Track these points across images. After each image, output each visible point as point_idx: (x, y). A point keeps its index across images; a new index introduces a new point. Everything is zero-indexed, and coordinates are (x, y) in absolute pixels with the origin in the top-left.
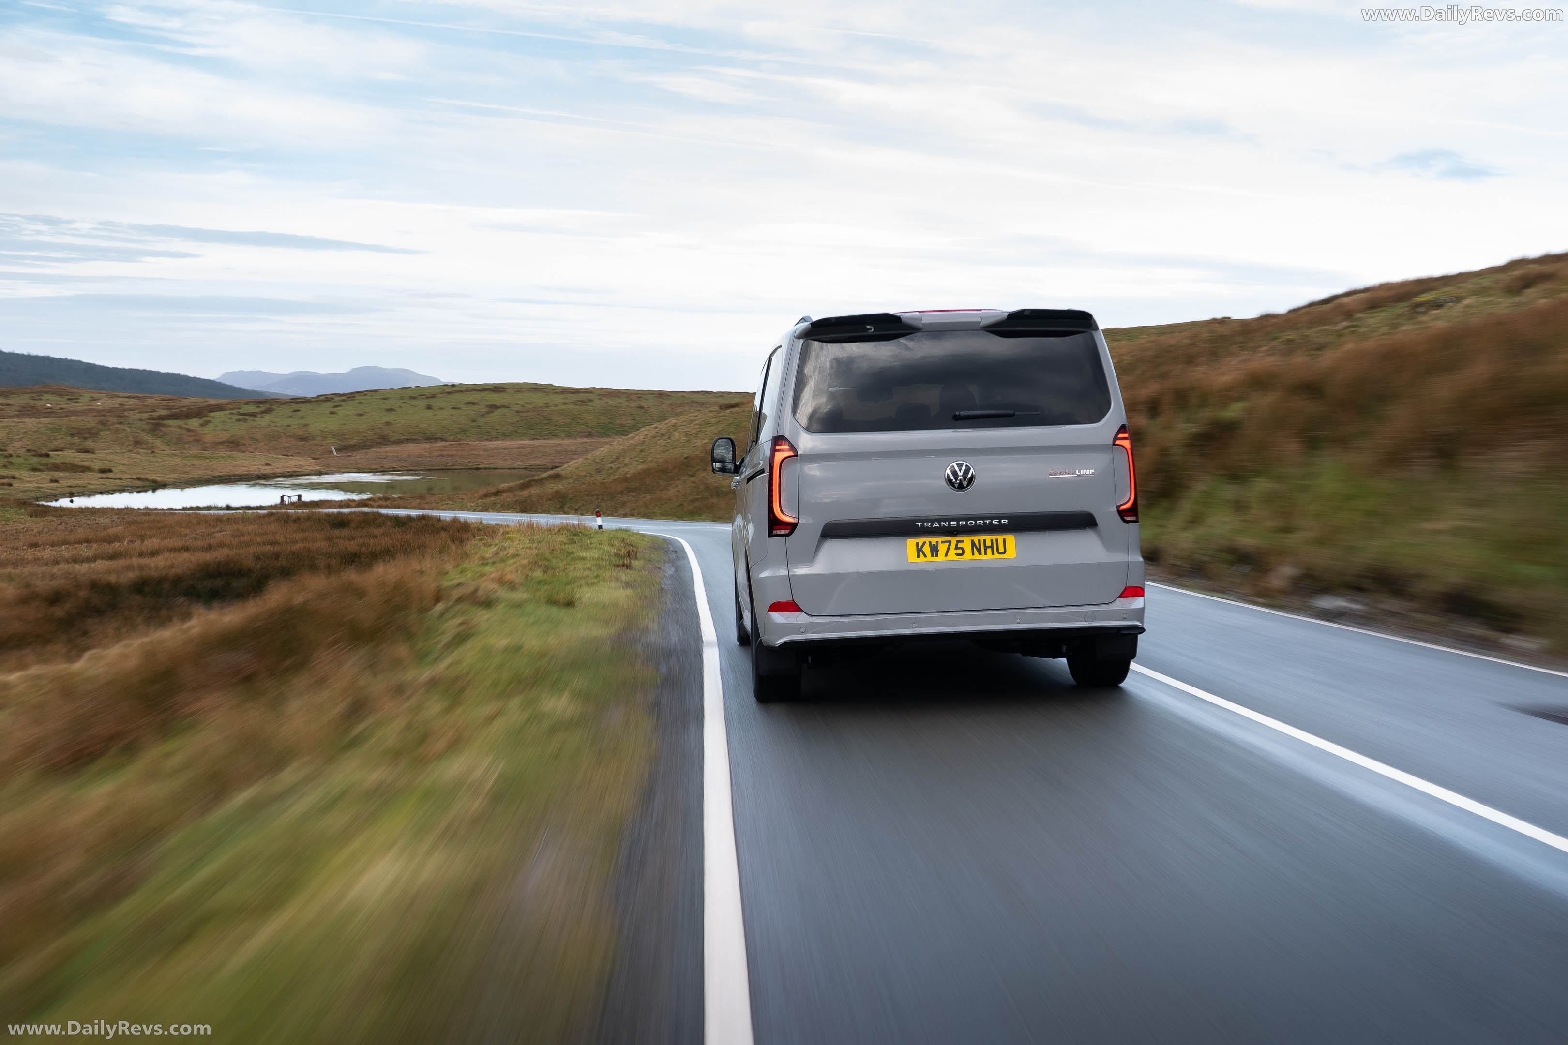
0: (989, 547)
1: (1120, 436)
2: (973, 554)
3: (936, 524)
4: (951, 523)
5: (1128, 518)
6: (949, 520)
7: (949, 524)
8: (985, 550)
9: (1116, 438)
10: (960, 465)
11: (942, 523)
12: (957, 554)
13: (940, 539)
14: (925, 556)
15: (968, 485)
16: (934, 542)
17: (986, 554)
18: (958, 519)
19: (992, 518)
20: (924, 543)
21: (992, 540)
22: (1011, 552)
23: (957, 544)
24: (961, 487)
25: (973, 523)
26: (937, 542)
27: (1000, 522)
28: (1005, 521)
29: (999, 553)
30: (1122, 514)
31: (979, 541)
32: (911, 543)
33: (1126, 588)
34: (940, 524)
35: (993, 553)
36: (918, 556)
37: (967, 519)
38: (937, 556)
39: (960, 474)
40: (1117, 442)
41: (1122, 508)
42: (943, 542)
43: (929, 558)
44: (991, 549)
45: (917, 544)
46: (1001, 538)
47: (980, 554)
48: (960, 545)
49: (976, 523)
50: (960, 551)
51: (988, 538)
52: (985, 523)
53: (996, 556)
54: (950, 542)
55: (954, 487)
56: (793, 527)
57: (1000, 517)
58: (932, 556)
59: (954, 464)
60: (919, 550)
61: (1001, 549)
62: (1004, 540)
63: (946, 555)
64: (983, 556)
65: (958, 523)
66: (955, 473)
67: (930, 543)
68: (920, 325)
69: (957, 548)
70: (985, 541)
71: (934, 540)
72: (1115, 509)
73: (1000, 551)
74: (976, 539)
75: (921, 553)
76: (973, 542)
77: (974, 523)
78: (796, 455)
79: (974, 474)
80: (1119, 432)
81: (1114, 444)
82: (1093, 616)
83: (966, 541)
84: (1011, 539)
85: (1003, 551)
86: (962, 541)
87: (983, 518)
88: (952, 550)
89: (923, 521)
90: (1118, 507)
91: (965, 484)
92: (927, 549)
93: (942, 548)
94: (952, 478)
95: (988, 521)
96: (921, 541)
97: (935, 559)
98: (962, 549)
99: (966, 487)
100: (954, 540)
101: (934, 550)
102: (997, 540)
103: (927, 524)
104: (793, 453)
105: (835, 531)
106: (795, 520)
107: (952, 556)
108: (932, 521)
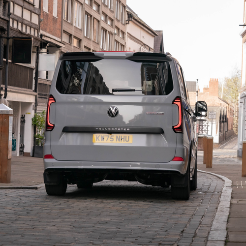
0: (123, 139)
2: (116, 141)
4: (109, 129)
5: (177, 131)
8: (121, 140)
9: (174, 101)
10: (113, 108)
14: (99, 141)
18: (111, 128)
19: (124, 128)
21: (124, 136)
22: (131, 141)
23: (111, 137)
25: (116, 129)
27: (126, 129)
28: (128, 129)
29: (126, 141)
30: (174, 129)
31: (119, 136)
32: (94, 136)
33: (175, 157)
34: (104, 129)
36: (96, 141)
37: (114, 128)
39: (113, 111)
40: (175, 103)
41: (175, 127)
42: (106, 136)
46: (127, 135)
47: (119, 141)
49: (118, 129)
50: (112, 140)
53: (125, 142)
54: (109, 136)
55: (110, 116)
56: (53, 128)
59: (111, 108)
61: (127, 140)
62: (129, 136)
63: (107, 141)
67: (101, 136)
68: (103, 57)
70: (121, 136)
71: (103, 135)
72: (172, 127)
75: (97, 139)
76: (117, 137)
78: (55, 102)
80: (176, 99)
81: (173, 103)
82: (159, 166)
83: (115, 136)
84: (131, 136)
86: (113, 136)
87: (120, 128)
88: (109, 139)
89: (98, 128)
90: (173, 127)
91: (114, 115)
92: (100, 138)
93: (106, 138)
94: (110, 113)
95: (122, 129)
96: (98, 135)
97: (102, 142)
98: (113, 139)
101: (103, 139)
103: (100, 129)
104: (54, 101)
105: (67, 130)
106: (54, 125)
107: (109, 141)
108: (102, 128)
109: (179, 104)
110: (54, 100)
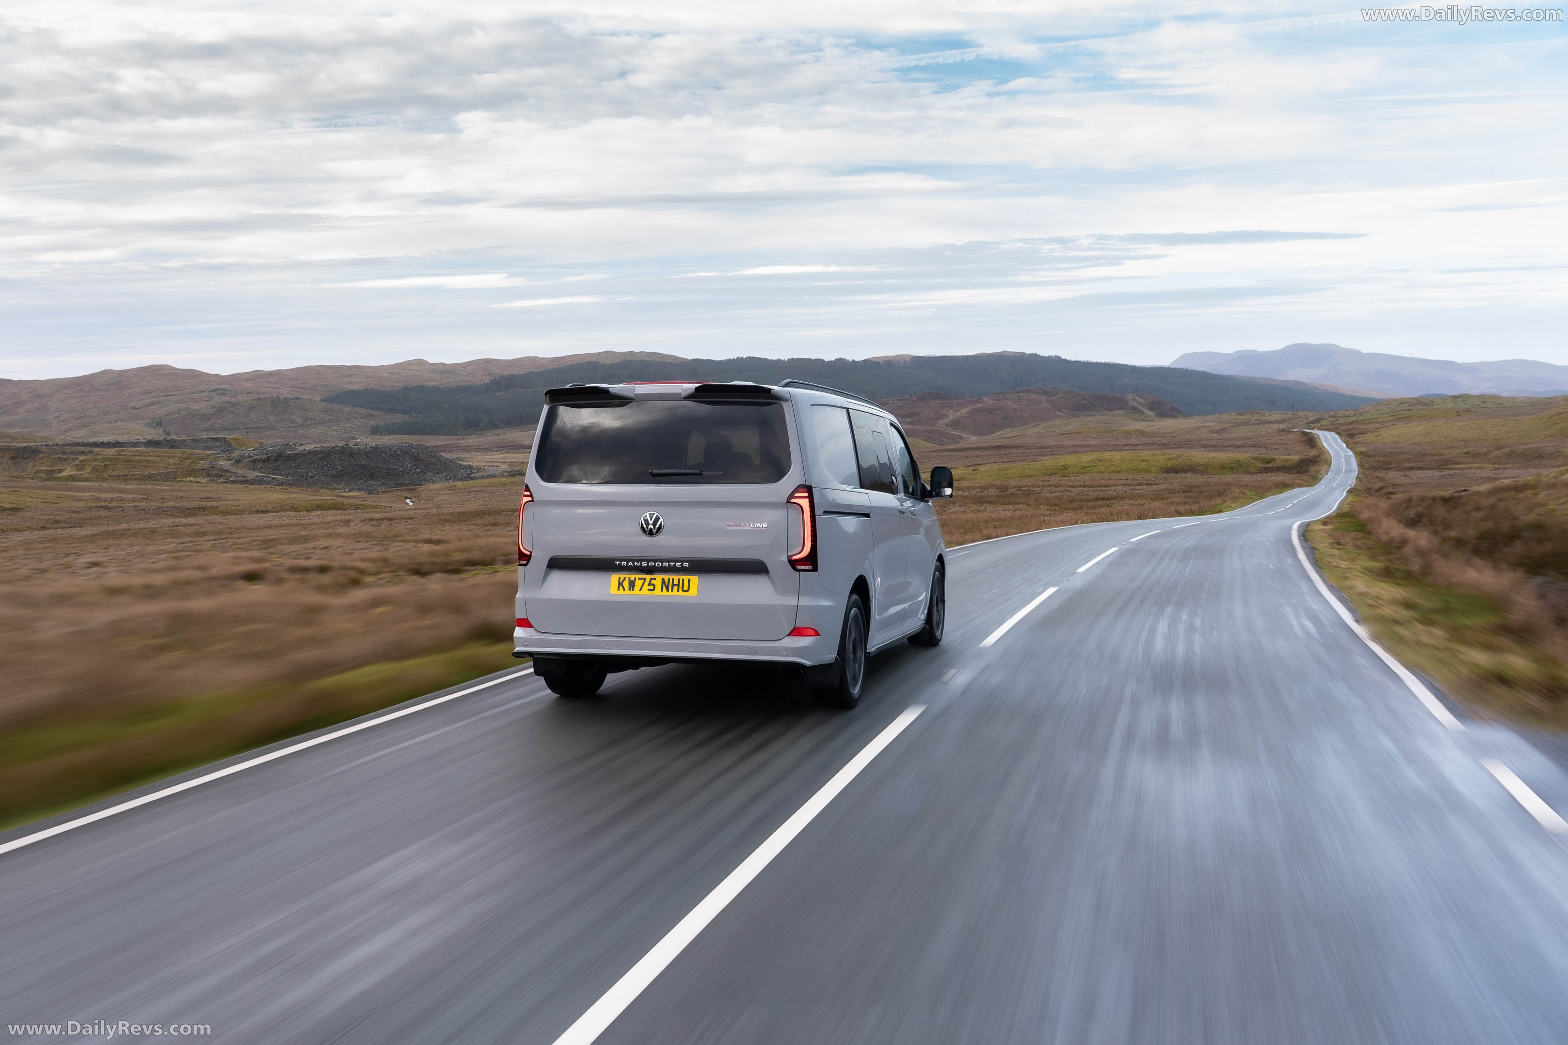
0: (676, 585)
1: (797, 495)
2: (662, 590)
3: (630, 564)
4: (643, 563)
5: (799, 567)
6: (641, 561)
7: (641, 564)
8: (672, 587)
9: (792, 496)
10: (651, 516)
11: (636, 563)
12: (649, 590)
13: (638, 576)
14: (624, 589)
15: (657, 532)
16: (632, 579)
17: (672, 591)
18: (648, 561)
19: (676, 561)
20: (625, 578)
21: (679, 580)
22: (694, 591)
23: (650, 581)
24: (651, 533)
25: (659, 564)
26: (635, 578)
27: (682, 565)
28: (686, 564)
29: (684, 591)
30: (793, 563)
31: (669, 579)
32: (615, 578)
33: (795, 629)
34: (633, 564)
35: (678, 591)
36: (619, 589)
37: (655, 561)
38: (633, 590)
39: (651, 522)
40: (793, 500)
41: (795, 558)
42: (639, 579)
43: (627, 591)
44: (677, 587)
45: (620, 578)
46: (686, 578)
47: (668, 590)
48: (653, 582)
49: (662, 564)
50: (652, 587)
51: (676, 577)
52: (670, 565)
53: (681, 593)
54: (645, 579)
55: (646, 534)
56: (528, 558)
57: (682, 561)
58: (630, 590)
59: (647, 514)
60: (620, 584)
61: (686, 588)
62: (689, 580)
63: (640, 590)
64: (670, 593)
65: (648, 564)
66: (646, 521)
67: (629, 578)
68: (632, 396)
69: (650, 584)
70: (673, 579)
71: (632, 576)
72: (785, 558)
73: (684, 589)
74: (666, 577)
75: (621, 587)
76: (663, 580)
77: (661, 564)
78: (534, 500)
79: (663, 525)
80: (796, 491)
81: (788, 502)
82: (755, 651)
83: (658, 578)
84: (695, 579)
85: (687, 589)
86: (655, 579)
87: (668, 561)
88: (646, 586)
89: (621, 560)
90: (789, 557)
91: (654, 531)
92: (626, 584)
93: (639, 583)
94: (645, 526)
95: (672, 563)
96: (622, 576)
97: (631, 592)
98: (654, 585)
99: (656, 534)
100: (648, 577)
101: (632, 585)
102: (683, 580)
103: (624, 563)
104: (530, 499)
105: (557, 564)
106: (531, 553)
107: (645, 591)
108: (628, 561)
109: (805, 503)
110: (531, 496)
